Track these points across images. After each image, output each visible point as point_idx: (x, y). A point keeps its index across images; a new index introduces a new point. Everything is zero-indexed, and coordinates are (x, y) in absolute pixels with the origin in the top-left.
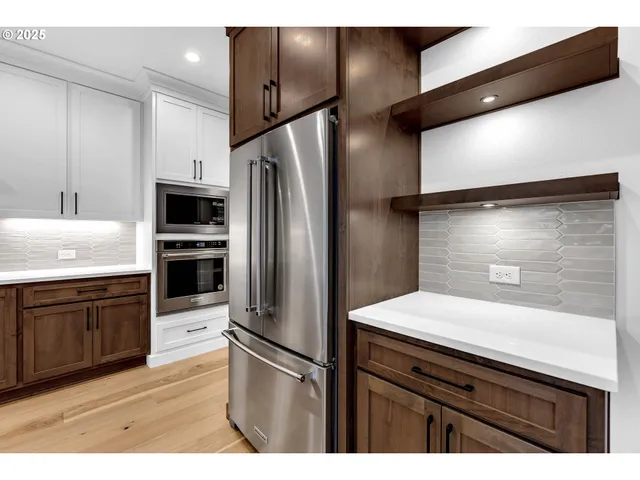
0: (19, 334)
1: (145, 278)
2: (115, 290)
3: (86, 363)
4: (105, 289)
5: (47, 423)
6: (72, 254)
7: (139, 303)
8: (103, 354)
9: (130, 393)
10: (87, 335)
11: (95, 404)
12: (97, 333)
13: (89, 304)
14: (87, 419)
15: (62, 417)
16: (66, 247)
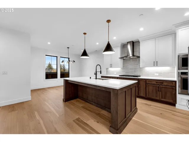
0: (146, 88)
1: (175, 82)
2: (165, 84)
3: (158, 98)
4: (163, 83)
5: (148, 105)
6: (158, 74)
7: (173, 89)
8: (162, 98)
9: (166, 109)
10: (158, 92)
11: (158, 107)
12: (160, 93)
13: (159, 86)
14: (155, 108)
15: (151, 105)
16: (157, 73)
